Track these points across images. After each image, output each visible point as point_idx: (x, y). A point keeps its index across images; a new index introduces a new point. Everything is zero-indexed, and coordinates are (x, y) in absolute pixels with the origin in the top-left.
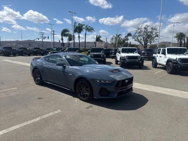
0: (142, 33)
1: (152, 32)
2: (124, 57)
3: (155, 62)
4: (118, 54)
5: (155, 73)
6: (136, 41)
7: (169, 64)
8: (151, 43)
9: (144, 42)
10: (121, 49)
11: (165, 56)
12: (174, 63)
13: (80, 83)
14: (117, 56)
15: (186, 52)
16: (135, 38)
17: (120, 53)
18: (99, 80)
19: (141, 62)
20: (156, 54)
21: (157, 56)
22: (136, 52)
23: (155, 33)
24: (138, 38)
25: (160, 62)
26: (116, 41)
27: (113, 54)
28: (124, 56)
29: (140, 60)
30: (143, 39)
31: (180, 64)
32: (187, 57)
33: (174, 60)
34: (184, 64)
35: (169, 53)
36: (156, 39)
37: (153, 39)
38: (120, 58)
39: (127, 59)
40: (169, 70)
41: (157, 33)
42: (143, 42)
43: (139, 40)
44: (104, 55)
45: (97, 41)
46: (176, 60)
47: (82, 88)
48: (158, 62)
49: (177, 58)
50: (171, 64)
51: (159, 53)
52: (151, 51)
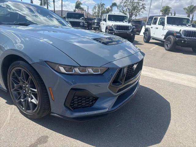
0: (128, 3)
1: (138, 3)
2: (111, 27)
3: (148, 36)
4: (103, 22)
5: (151, 49)
6: (121, 12)
7: (170, 38)
8: (136, 15)
9: (130, 15)
10: (108, 15)
11: (163, 28)
12: (177, 37)
13: (13, 71)
14: (102, 25)
15: (189, 23)
16: (120, 9)
17: (106, 21)
18: (65, 66)
19: (132, 35)
20: (151, 25)
21: (152, 28)
22: (126, 21)
23: (141, 5)
24: (124, 10)
25: (155, 36)
26: (99, 11)
27: (96, 24)
28: (111, 25)
29: (131, 32)
30: (128, 11)
31: (184, 38)
32: (195, 30)
33: (177, 33)
34: (189, 39)
35: (169, 23)
36: (142, 12)
37: (139, 11)
38: (107, 28)
39: (116, 29)
40: (167, 46)
41: (144, 4)
42: (128, 13)
43: (125, 12)
44: (85, 23)
45: (77, 8)
46: (179, 33)
47: (21, 83)
48: (152, 35)
49: (181, 30)
50: (172, 38)
51: (155, 23)
52: (139, 23)
